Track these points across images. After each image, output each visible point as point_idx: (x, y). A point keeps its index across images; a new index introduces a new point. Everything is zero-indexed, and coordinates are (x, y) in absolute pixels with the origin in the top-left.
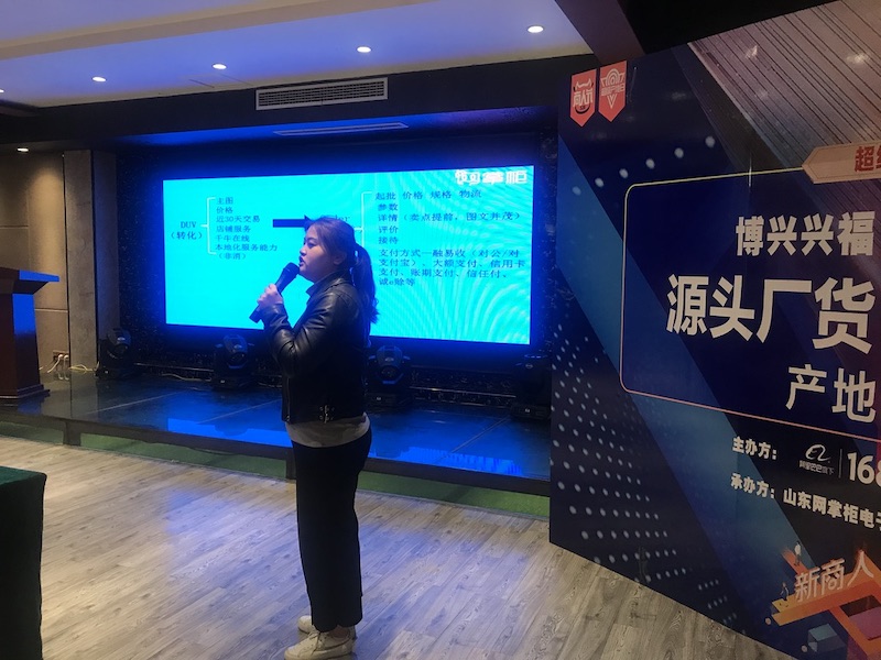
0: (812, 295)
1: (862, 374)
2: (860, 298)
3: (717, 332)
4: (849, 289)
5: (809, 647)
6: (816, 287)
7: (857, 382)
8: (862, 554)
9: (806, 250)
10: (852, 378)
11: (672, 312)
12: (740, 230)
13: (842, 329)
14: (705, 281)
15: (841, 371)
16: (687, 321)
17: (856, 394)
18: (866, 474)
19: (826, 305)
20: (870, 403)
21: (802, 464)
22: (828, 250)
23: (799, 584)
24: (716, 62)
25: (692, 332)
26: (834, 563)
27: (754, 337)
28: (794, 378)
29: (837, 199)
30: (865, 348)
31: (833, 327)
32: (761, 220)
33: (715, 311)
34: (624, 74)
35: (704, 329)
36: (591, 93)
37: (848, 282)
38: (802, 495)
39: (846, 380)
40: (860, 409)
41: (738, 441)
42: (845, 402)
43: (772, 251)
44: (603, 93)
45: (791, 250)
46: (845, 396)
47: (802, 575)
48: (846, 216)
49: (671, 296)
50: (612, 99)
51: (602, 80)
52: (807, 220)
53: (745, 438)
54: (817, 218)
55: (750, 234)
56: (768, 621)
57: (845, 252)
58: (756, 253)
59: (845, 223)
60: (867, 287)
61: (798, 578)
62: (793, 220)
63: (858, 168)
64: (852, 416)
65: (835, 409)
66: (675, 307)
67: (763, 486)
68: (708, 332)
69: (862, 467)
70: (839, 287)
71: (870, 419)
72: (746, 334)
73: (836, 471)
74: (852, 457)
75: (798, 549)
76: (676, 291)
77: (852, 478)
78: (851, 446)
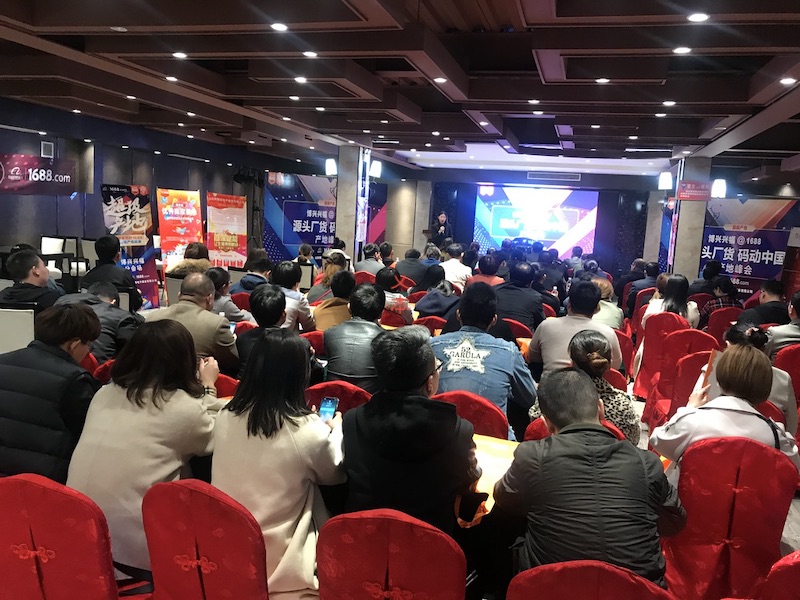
1: (732, 264)
4: (730, 249)
6: (724, 249)
9: (723, 242)
13: (728, 256)
19: (726, 252)
20: (732, 269)
22: (727, 242)
30: (732, 260)
39: (729, 265)
43: (716, 242)
45: (720, 242)
46: (728, 268)
48: (730, 237)
54: (725, 236)
57: (730, 243)
60: (733, 249)
62: (721, 236)
63: (733, 229)
71: (732, 272)
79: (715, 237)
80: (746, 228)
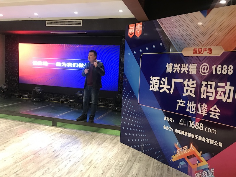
0: (183, 83)
1: (193, 102)
2: (193, 84)
3: (161, 91)
4: (191, 82)
5: (179, 167)
6: (184, 81)
7: (192, 104)
8: (192, 144)
9: (182, 72)
10: (191, 103)
11: (151, 85)
12: (167, 66)
13: (189, 91)
14: (159, 78)
15: (189, 101)
16: (154, 88)
17: (192, 107)
18: (193, 126)
19: (186, 86)
20: (194, 109)
21: (179, 123)
22: (187, 72)
23: (178, 152)
24: (163, 25)
25: (155, 91)
26: (185, 147)
27: (170, 93)
28: (178, 103)
29: (189, 60)
30: (194, 96)
31: (187, 91)
32: (172, 64)
33: (161, 86)
34: (141, 26)
35: (158, 90)
36: (133, 29)
37: (191, 80)
38: (179, 130)
39: (190, 103)
40: (192, 110)
41: (165, 117)
42: (189, 109)
43: (174, 72)
44: (136, 30)
45: (179, 72)
46: (189, 107)
47: (179, 150)
48: (191, 64)
49: (151, 81)
50: (138, 31)
51: (136, 26)
52: (182, 65)
53: (167, 117)
54: (184, 64)
55: (169, 68)
56: (170, 161)
57: (190, 73)
58: (171, 72)
59: (190, 66)
60: (195, 82)
61: (177, 150)
62: (179, 65)
63: (194, 53)
64: (190, 112)
65: (187, 110)
66: (152, 84)
67: (171, 128)
68: (159, 91)
69: (192, 124)
70: (189, 81)
71: (194, 113)
72: (168, 92)
73: (187, 125)
74: (190, 121)
75: (178, 143)
76: (152, 80)
77: (190, 127)
78: (190, 119)
79: (173, 67)
80: (210, 51)
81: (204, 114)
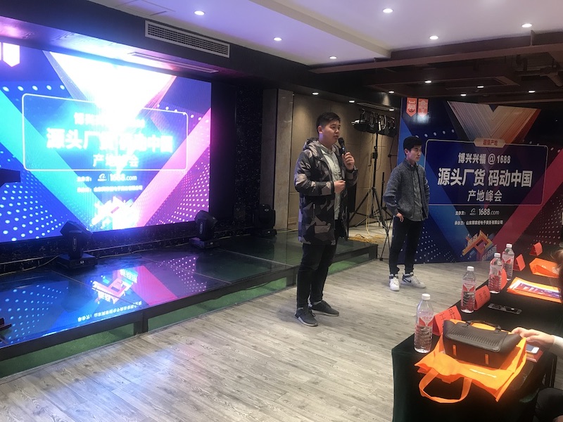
0: (474, 173)
3: (452, 184)
4: (481, 171)
5: (469, 258)
8: (481, 231)
9: (473, 162)
10: (480, 192)
11: (440, 179)
12: (459, 156)
13: (479, 181)
14: (449, 170)
16: (444, 181)
17: (481, 195)
18: (482, 213)
19: (477, 175)
20: (483, 197)
21: (470, 214)
22: (477, 162)
24: (455, 109)
25: (445, 184)
26: (475, 235)
29: (480, 151)
30: (483, 184)
32: (464, 154)
33: (452, 178)
34: (427, 103)
35: (449, 183)
36: (415, 105)
38: (470, 222)
42: (479, 197)
43: (466, 162)
44: (419, 108)
45: (470, 162)
48: (481, 155)
49: (439, 174)
50: (423, 110)
51: (419, 102)
52: (474, 155)
53: (458, 211)
55: (462, 158)
56: (461, 256)
57: (481, 163)
58: (463, 162)
61: (468, 242)
62: (471, 155)
63: (484, 144)
64: (480, 200)
65: (477, 199)
67: (462, 222)
71: (483, 200)
74: (480, 210)
75: (469, 235)
79: (466, 156)
80: (496, 142)
81: (491, 200)
